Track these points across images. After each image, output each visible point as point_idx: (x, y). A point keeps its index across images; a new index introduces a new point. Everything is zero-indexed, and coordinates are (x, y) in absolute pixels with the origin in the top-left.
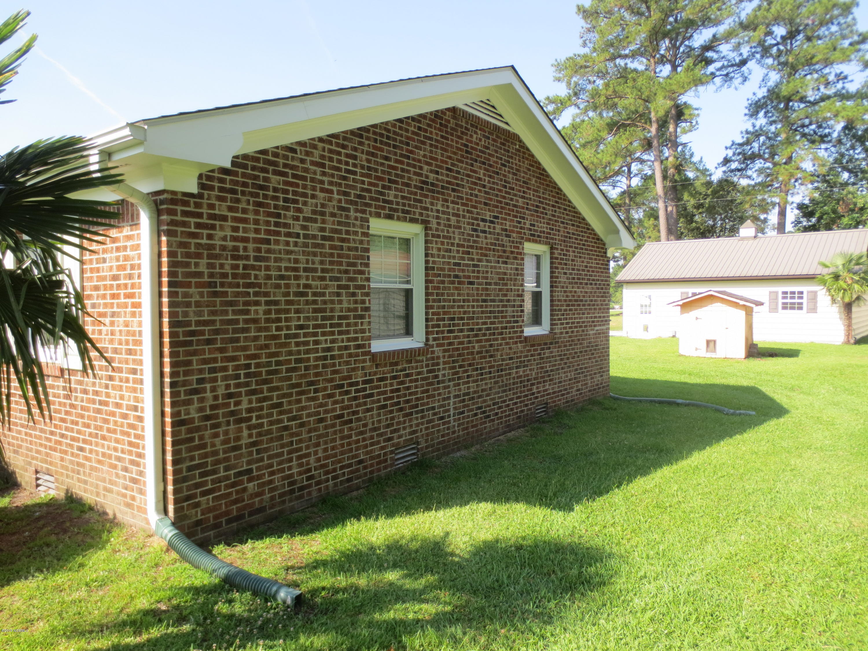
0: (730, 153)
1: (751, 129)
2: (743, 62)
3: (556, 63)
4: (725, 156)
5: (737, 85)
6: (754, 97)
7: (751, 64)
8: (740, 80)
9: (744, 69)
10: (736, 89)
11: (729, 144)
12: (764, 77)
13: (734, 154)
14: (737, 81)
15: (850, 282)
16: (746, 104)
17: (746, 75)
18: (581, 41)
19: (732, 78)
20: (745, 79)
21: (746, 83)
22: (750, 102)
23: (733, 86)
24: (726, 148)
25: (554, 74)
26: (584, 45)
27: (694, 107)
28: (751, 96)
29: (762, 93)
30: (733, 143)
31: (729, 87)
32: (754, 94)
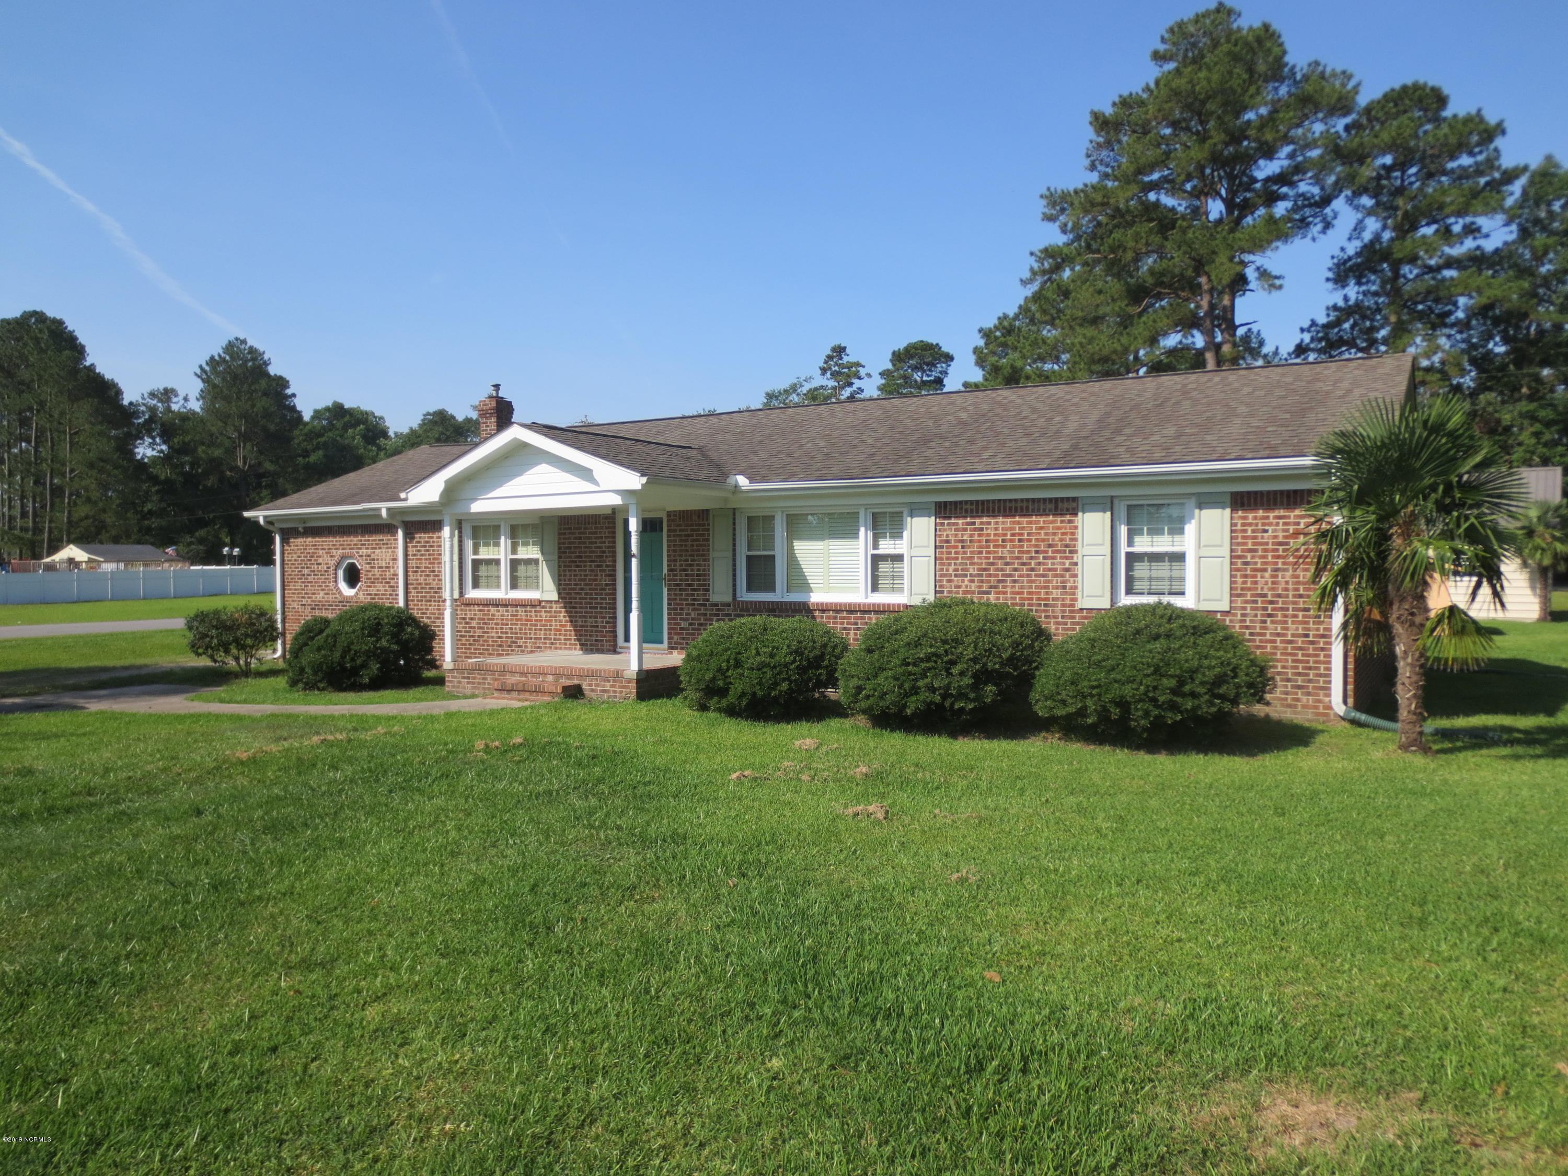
0: (1307, 337)
1: (1341, 303)
2: (1326, 201)
3: (1048, 193)
4: (1298, 341)
5: (1316, 235)
6: (1342, 254)
7: (1339, 204)
8: (1319, 227)
9: (1328, 211)
10: (1314, 239)
11: (1306, 324)
12: (1357, 224)
13: (1312, 339)
14: (1316, 229)
15: (1549, 540)
16: (1330, 263)
17: (1329, 219)
18: (1087, 162)
19: (1308, 224)
20: (1327, 225)
21: (1330, 232)
22: (1335, 261)
23: (1310, 236)
24: (1302, 330)
25: (1046, 210)
26: (1093, 167)
27: (1274, 273)
28: (1337, 252)
29: (1352, 248)
30: (1313, 323)
31: (1304, 237)
32: (1343, 249)
